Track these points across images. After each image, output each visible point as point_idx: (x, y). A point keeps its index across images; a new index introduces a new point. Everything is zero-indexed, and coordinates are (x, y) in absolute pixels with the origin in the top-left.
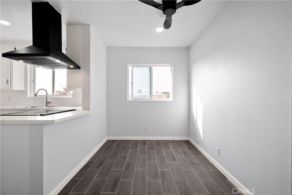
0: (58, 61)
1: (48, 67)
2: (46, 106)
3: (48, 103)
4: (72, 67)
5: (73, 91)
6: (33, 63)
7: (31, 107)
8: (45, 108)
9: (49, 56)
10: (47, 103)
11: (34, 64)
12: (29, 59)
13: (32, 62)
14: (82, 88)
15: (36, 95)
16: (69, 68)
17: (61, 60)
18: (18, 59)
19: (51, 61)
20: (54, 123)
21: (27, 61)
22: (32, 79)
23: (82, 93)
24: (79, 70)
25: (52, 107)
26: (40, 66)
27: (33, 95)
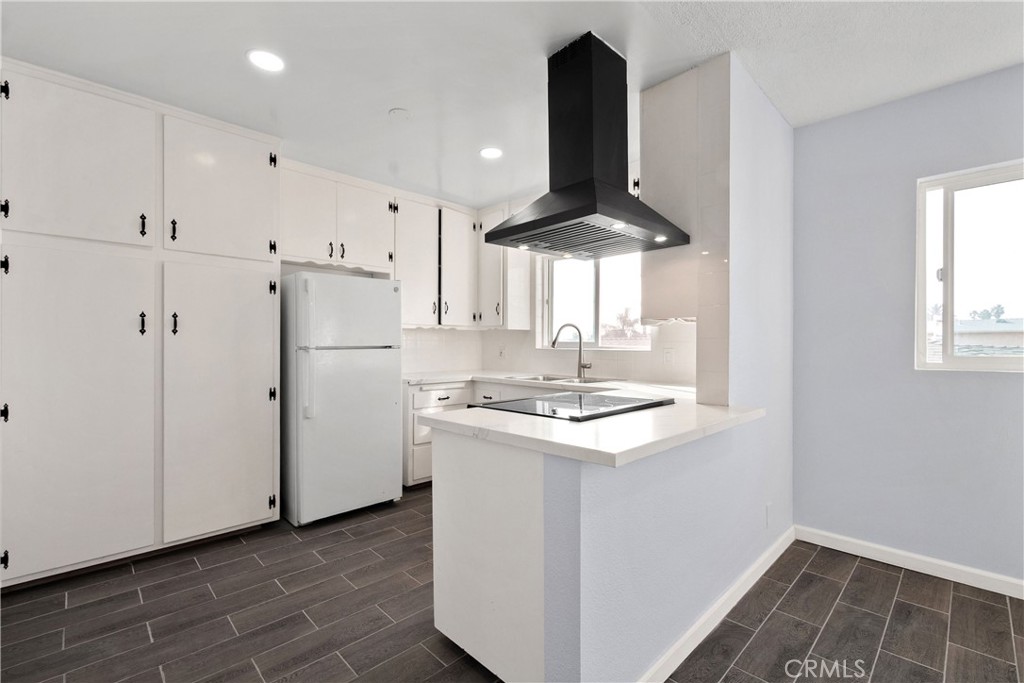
0: (619, 226)
1: (587, 253)
2: (579, 376)
3: (584, 367)
4: (661, 239)
5: (655, 328)
6: (550, 248)
7: (544, 379)
8: (576, 383)
9: (594, 212)
10: (582, 367)
11: (552, 251)
12: (541, 237)
13: (548, 245)
14: (695, 318)
15: (554, 343)
16: (650, 246)
17: (628, 222)
18: (515, 243)
19: (599, 229)
20: (615, 462)
21: (536, 245)
22: (546, 298)
23: (698, 339)
24: (686, 246)
25: (595, 381)
26: (567, 255)
27: (547, 344)
